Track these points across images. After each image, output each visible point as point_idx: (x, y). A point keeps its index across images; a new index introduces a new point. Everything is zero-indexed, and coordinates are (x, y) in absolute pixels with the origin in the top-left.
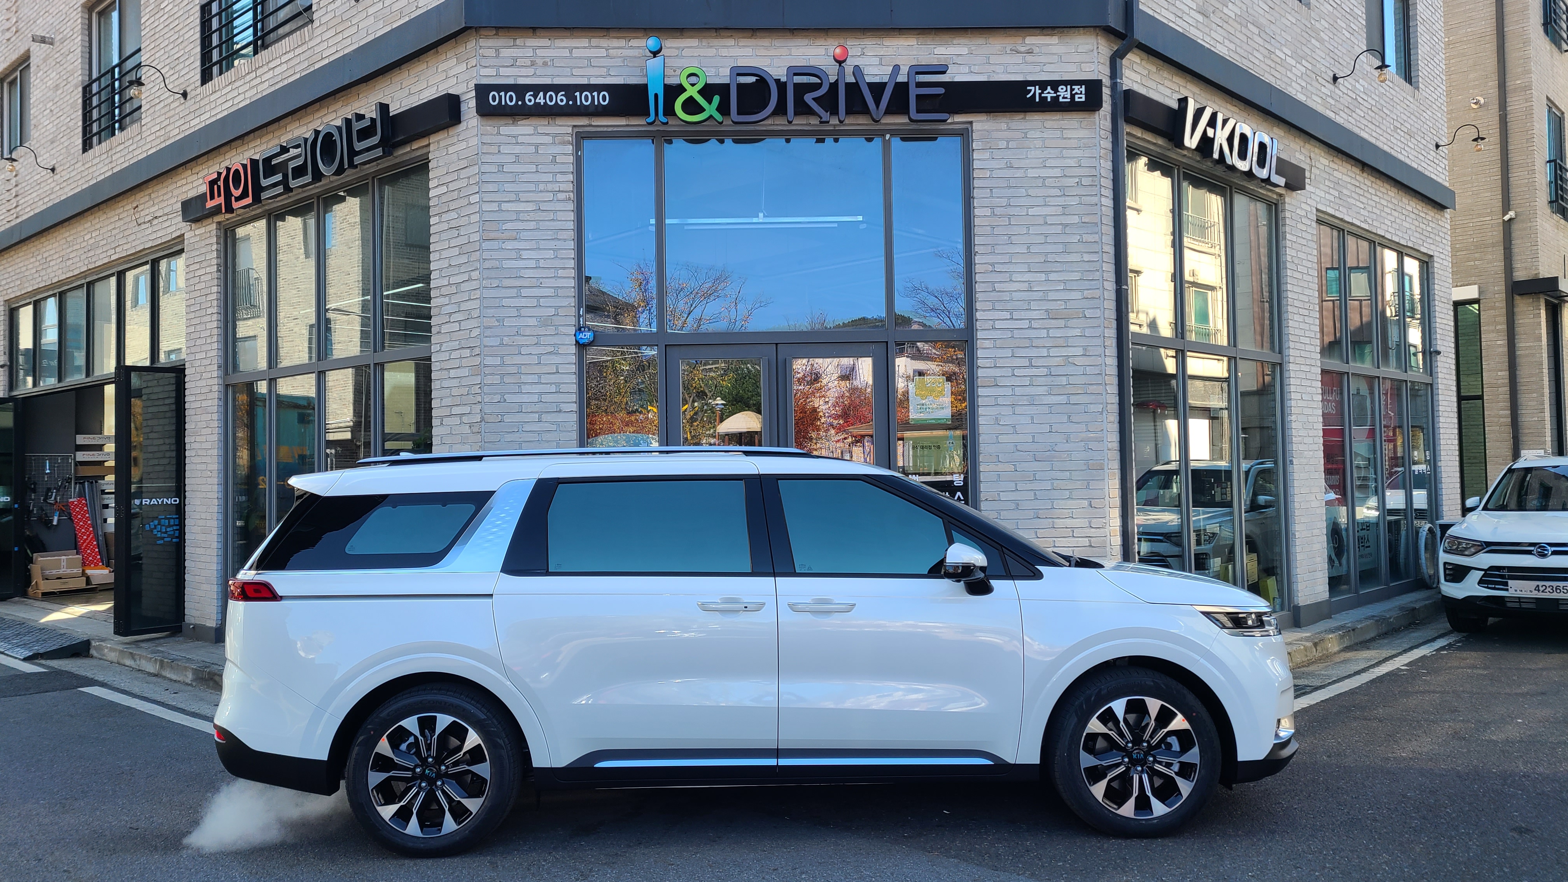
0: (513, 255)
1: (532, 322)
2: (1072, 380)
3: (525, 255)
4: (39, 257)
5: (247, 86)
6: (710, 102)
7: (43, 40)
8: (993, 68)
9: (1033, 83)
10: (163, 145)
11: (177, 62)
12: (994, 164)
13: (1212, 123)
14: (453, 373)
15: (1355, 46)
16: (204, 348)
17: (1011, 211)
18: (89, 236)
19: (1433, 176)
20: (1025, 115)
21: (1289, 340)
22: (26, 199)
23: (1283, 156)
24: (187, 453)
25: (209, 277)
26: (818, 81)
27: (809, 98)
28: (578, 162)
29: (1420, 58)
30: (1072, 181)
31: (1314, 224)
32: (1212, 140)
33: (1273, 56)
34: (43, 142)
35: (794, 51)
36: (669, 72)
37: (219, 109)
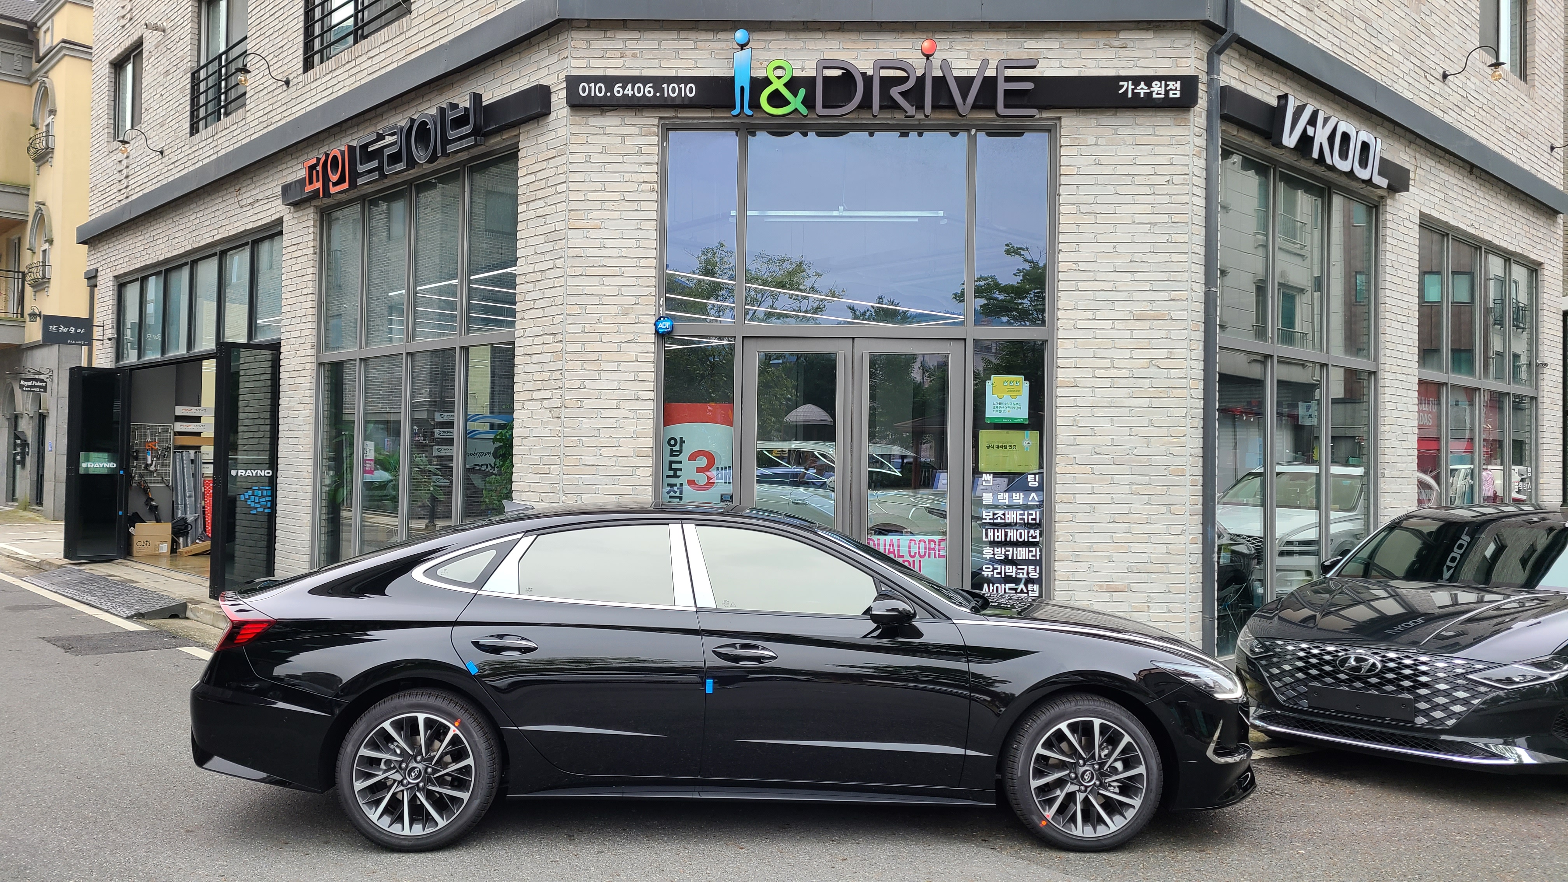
0: (597, 243)
1: (614, 310)
2: (1155, 383)
3: (608, 243)
4: (147, 236)
5: (346, 75)
6: (795, 95)
7: (156, 28)
8: (1084, 62)
9: (1126, 79)
10: (266, 131)
11: (281, 50)
12: (1081, 160)
13: (1312, 121)
14: (535, 358)
15: (1468, 42)
16: (299, 327)
17: (1098, 208)
18: (194, 217)
19: (1546, 179)
20: (1116, 112)
21: (1385, 348)
22: (136, 179)
23: (1387, 156)
24: (281, 428)
25: (305, 258)
26: (905, 75)
27: (895, 92)
28: (663, 152)
29: (1537, 54)
30: (1162, 180)
31: (1417, 228)
32: (1312, 139)
33: (1379, 52)
34: (152, 125)
35: (882, 45)
36: (755, 64)
37: (319, 97)
